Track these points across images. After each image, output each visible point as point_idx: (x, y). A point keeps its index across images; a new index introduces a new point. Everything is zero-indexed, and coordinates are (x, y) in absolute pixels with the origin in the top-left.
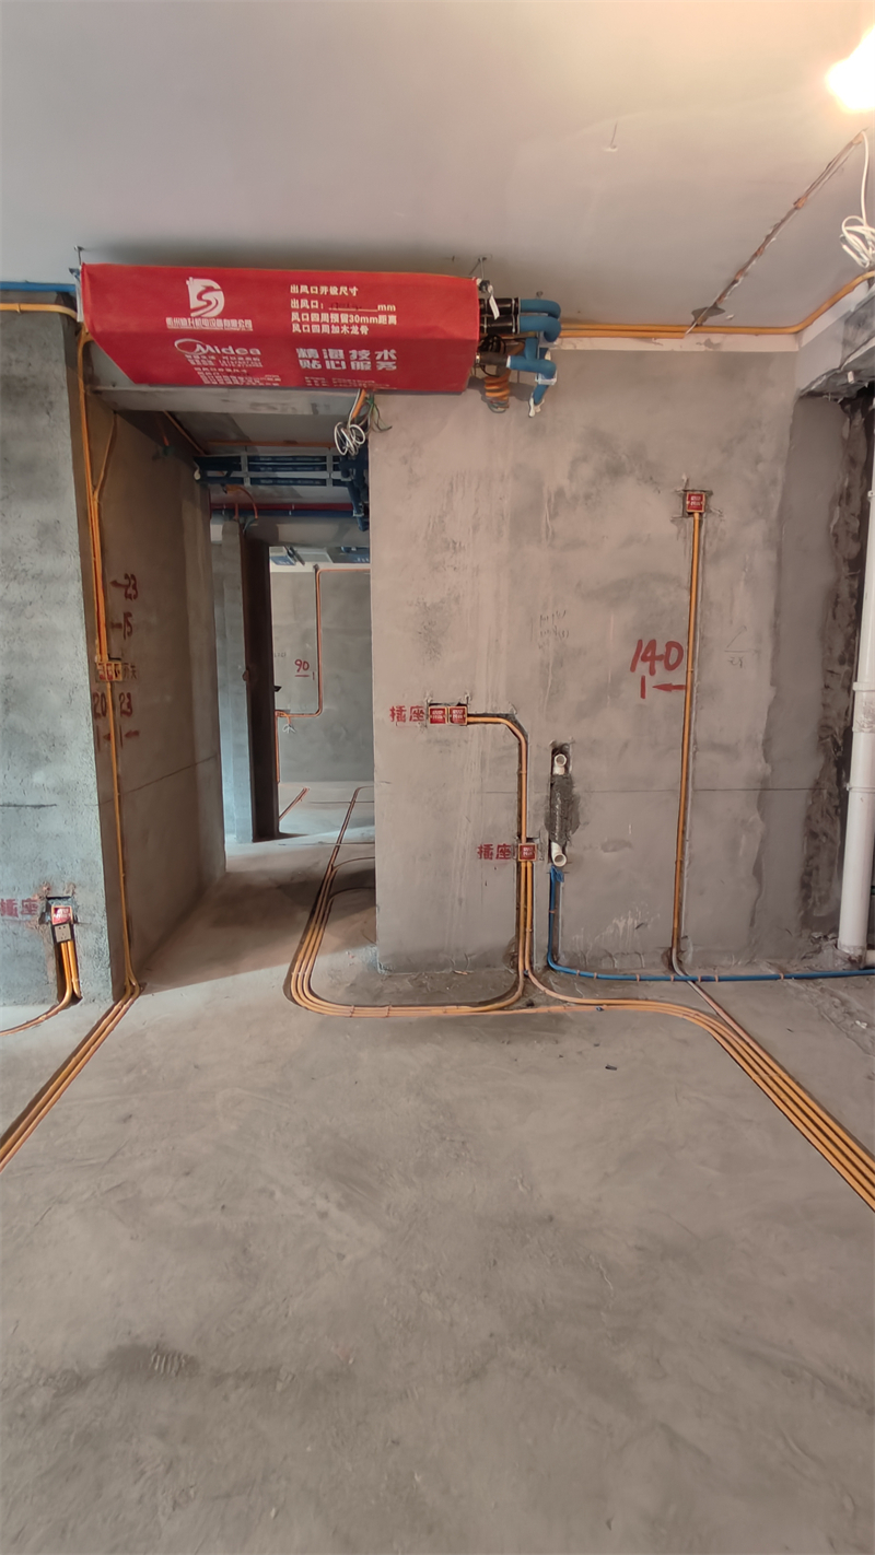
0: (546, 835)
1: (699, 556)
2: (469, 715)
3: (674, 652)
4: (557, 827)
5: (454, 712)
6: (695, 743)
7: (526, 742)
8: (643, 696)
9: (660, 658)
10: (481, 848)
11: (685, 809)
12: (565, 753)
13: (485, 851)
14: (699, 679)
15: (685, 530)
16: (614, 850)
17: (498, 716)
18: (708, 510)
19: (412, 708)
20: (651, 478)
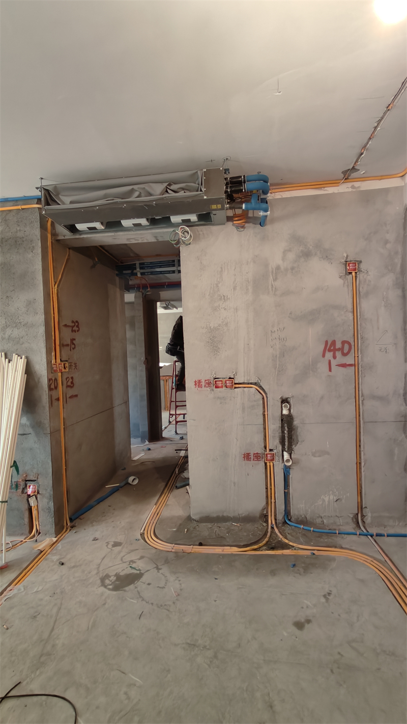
0: (280, 448)
1: (356, 295)
2: (235, 384)
3: (346, 347)
4: (286, 443)
5: (227, 382)
6: (362, 396)
7: (267, 397)
8: (330, 370)
9: (339, 350)
10: (244, 455)
11: (360, 433)
12: (288, 402)
13: (247, 457)
14: (362, 361)
15: (348, 282)
16: (320, 456)
17: (251, 384)
18: (360, 271)
19: (205, 380)
20: (327, 256)
